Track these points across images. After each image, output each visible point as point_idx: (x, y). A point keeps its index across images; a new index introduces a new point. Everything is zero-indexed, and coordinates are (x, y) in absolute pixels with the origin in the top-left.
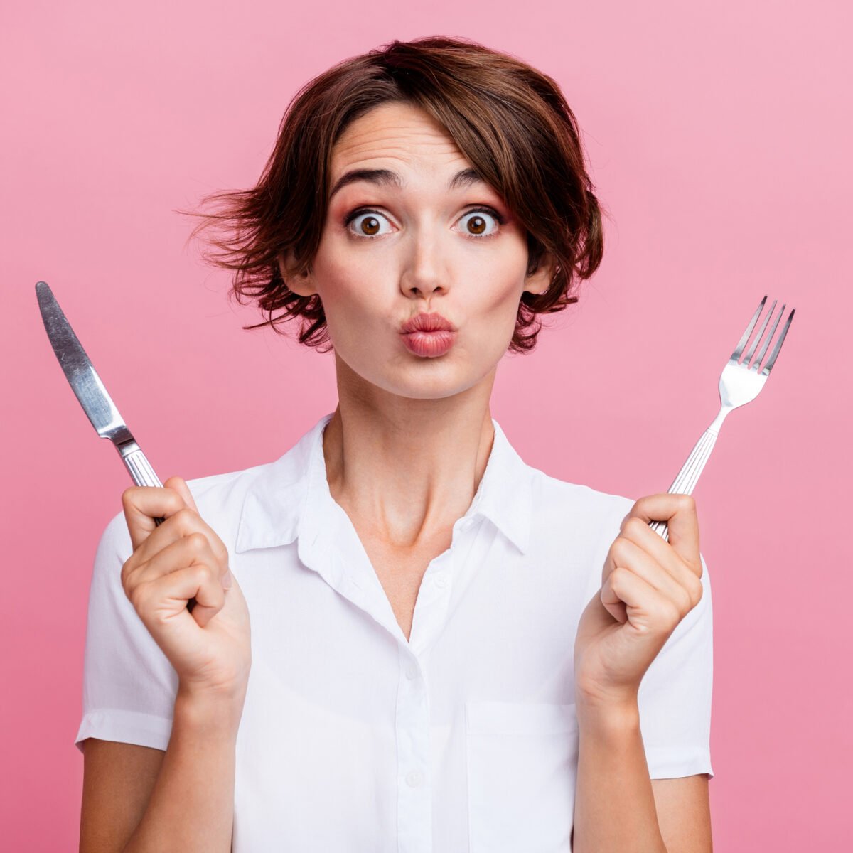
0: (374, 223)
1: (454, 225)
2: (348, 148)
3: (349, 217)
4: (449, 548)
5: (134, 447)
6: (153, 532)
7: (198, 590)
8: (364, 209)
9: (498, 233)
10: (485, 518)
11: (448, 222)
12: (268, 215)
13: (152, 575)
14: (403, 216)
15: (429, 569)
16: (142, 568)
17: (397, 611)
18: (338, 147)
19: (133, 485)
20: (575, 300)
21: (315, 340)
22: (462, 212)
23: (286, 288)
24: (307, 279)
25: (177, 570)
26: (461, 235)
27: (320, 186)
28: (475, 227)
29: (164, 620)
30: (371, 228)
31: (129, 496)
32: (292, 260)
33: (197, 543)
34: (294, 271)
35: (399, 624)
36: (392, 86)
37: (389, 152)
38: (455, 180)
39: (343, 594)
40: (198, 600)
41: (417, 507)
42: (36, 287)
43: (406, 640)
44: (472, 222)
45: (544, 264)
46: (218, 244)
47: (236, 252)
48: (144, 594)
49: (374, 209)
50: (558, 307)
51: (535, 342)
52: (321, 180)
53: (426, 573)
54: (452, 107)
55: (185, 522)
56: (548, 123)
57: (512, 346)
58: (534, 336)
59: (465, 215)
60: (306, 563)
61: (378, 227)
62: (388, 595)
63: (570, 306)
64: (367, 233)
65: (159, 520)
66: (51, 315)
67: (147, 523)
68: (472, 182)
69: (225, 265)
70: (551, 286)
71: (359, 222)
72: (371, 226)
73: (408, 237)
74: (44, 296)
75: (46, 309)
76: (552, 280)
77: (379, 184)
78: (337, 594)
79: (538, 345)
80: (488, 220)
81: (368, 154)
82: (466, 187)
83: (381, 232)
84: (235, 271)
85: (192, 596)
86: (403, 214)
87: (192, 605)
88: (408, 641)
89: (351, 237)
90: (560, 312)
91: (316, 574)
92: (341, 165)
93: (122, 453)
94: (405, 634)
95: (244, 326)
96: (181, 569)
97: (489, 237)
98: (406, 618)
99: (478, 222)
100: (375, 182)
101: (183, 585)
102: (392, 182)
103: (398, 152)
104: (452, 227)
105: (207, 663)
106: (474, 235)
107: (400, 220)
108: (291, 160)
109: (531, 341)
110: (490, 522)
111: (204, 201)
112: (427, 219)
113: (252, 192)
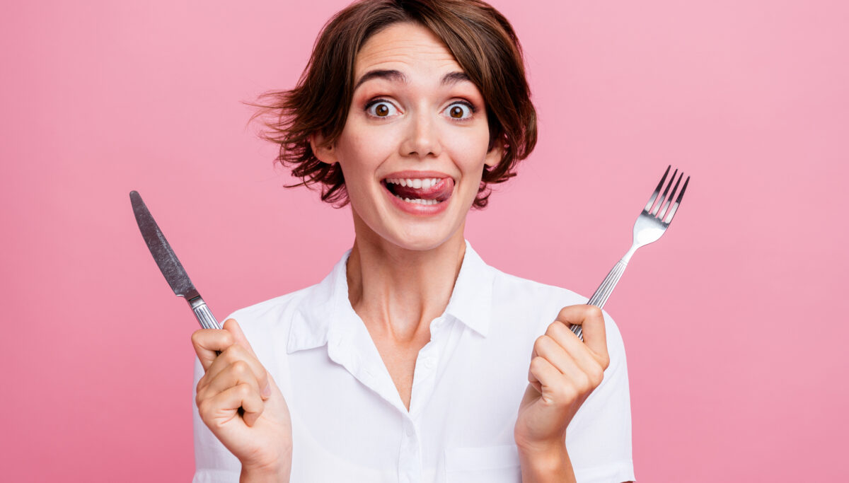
0: (384, 109)
1: (442, 112)
2: (368, 55)
3: (368, 104)
4: (430, 341)
5: (201, 302)
6: (214, 361)
7: (242, 403)
8: (379, 99)
9: (472, 118)
10: (456, 318)
11: (437, 110)
12: (309, 103)
13: (211, 394)
14: (406, 103)
15: (419, 357)
16: (205, 388)
17: (400, 389)
18: (360, 54)
19: (200, 328)
20: (514, 175)
21: (334, 198)
22: (448, 103)
23: (315, 159)
24: (332, 150)
25: (228, 388)
26: (446, 118)
27: (349, 79)
28: (456, 114)
29: (220, 425)
30: (382, 112)
31: (195, 337)
32: (320, 139)
33: (239, 369)
34: (323, 145)
35: (402, 398)
36: (400, 12)
37: (398, 58)
38: (445, 79)
39: (360, 380)
40: (244, 408)
41: (412, 314)
42: (130, 195)
43: (406, 410)
44: (453, 110)
45: (497, 146)
46: (269, 125)
47: (282, 131)
48: (206, 406)
49: (384, 99)
50: (502, 179)
51: (487, 202)
52: (349, 76)
53: (417, 360)
54: (446, 25)
55: (233, 354)
56: (508, 43)
57: (473, 205)
58: (486, 198)
59: (450, 105)
60: (333, 359)
61: (387, 110)
62: (393, 378)
63: (511, 179)
64: (379, 115)
65: (218, 353)
66: (140, 214)
67: (209, 355)
68: (457, 81)
69: (272, 140)
70: (501, 163)
71: (374, 108)
72: (383, 111)
73: (409, 119)
74: (136, 200)
75: (137, 209)
76: (502, 158)
77: (390, 80)
78: (357, 380)
79: (489, 204)
80: (465, 109)
81: (383, 59)
82: (452, 85)
83: (390, 114)
84: (280, 145)
85: (239, 406)
86: (405, 102)
87: (241, 412)
88: (408, 410)
89: (368, 116)
90: (504, 183)
91: (341, 366)
92: (363, 68)
93: (193, 306)
94: (406, 406)
95: (284, 184)
96: (231, 387)
97: (466, 120)
98: (407, 395)
99: (458, 110)
100: (387, 79)
101: (231, 399)
102: (400, 79)
103: (405, 58)
104: (440, 113)
105: (255, 452)
106: (456, 119)
107: (404, 107)
108: (326, 65)
109: (485, 201)
110: (460, 322)
111: (260, 97)
112: (424, 105)
113: (292, 92)
